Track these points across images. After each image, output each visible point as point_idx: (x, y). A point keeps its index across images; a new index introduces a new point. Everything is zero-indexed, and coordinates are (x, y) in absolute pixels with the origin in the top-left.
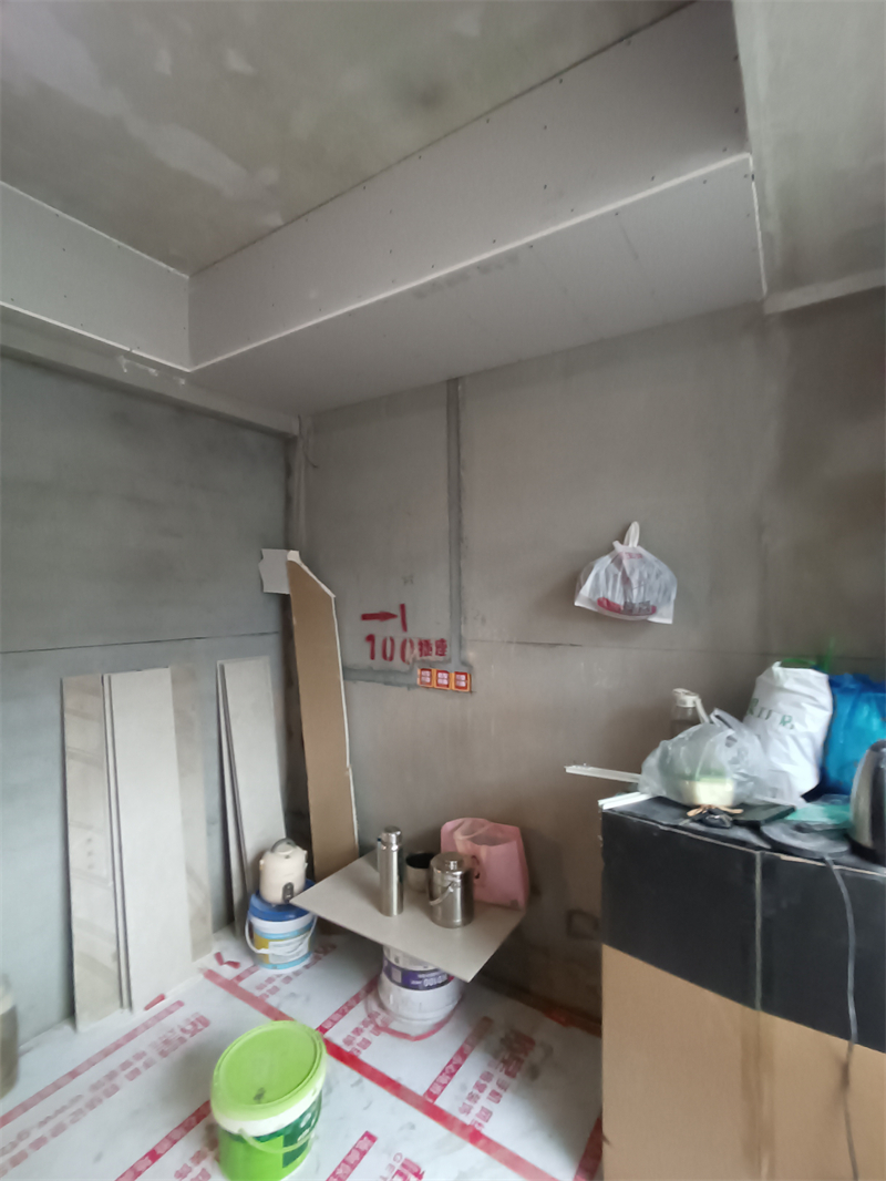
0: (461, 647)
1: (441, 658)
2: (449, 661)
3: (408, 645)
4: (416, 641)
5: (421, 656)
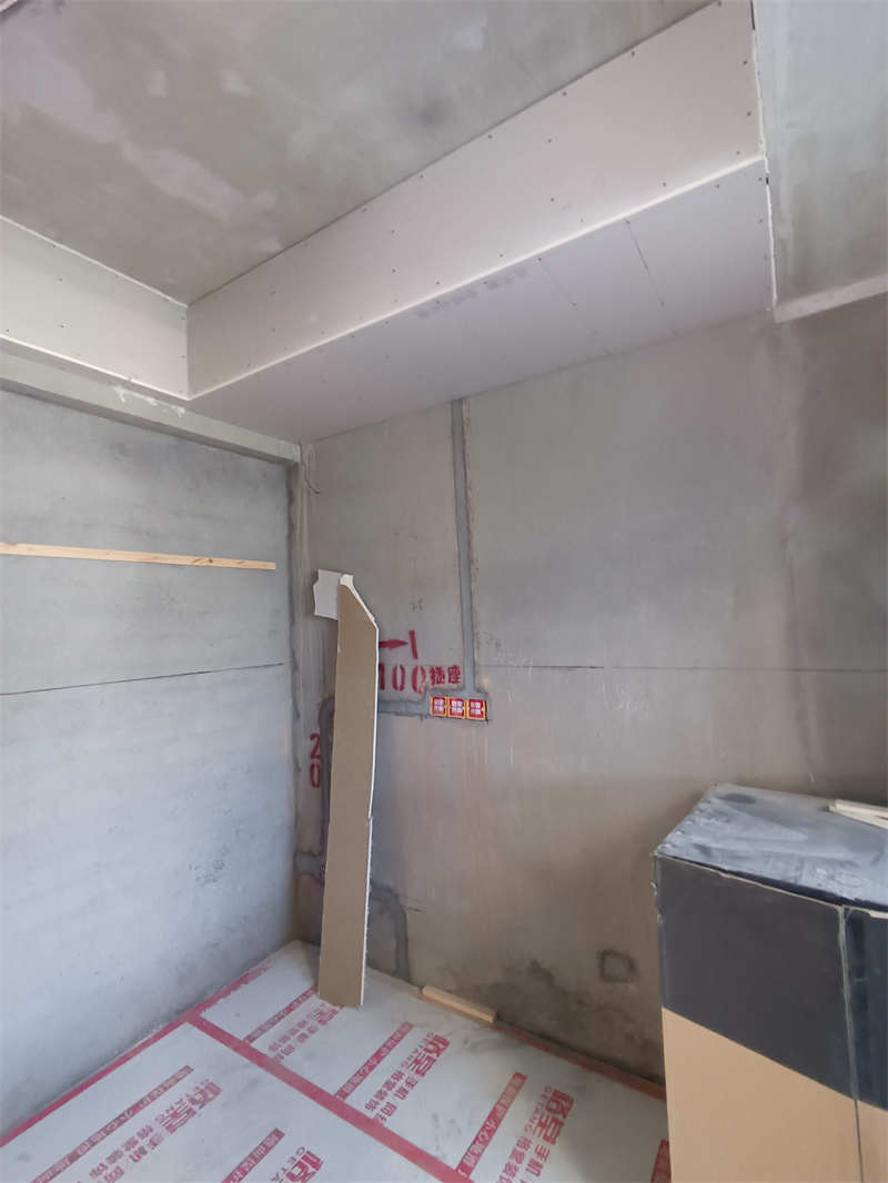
0: (474, 673)
1: (455, 686)
2: (464, 687)
3: (419, 672)
4: (427, 670)
5: (433, 683)
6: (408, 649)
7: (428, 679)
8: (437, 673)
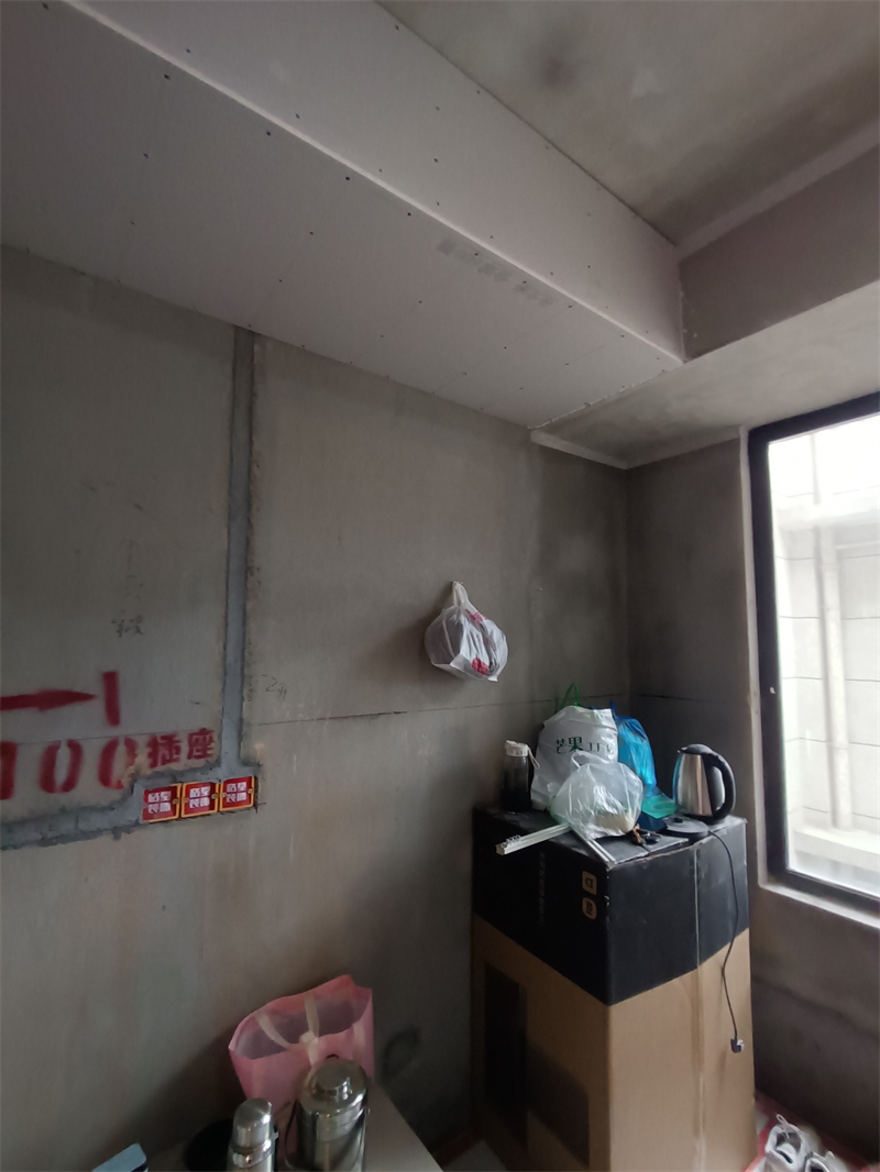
0: (240, 737)
1: (202, 762)
2: (218, 762)
3: (121, 749)
4: (142, 742)
5: (154, 765)
6: (97, 708)
7: (142, 758)
8: (163, 746)
